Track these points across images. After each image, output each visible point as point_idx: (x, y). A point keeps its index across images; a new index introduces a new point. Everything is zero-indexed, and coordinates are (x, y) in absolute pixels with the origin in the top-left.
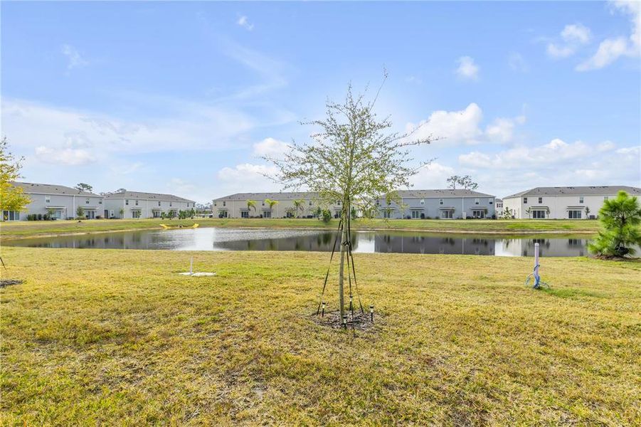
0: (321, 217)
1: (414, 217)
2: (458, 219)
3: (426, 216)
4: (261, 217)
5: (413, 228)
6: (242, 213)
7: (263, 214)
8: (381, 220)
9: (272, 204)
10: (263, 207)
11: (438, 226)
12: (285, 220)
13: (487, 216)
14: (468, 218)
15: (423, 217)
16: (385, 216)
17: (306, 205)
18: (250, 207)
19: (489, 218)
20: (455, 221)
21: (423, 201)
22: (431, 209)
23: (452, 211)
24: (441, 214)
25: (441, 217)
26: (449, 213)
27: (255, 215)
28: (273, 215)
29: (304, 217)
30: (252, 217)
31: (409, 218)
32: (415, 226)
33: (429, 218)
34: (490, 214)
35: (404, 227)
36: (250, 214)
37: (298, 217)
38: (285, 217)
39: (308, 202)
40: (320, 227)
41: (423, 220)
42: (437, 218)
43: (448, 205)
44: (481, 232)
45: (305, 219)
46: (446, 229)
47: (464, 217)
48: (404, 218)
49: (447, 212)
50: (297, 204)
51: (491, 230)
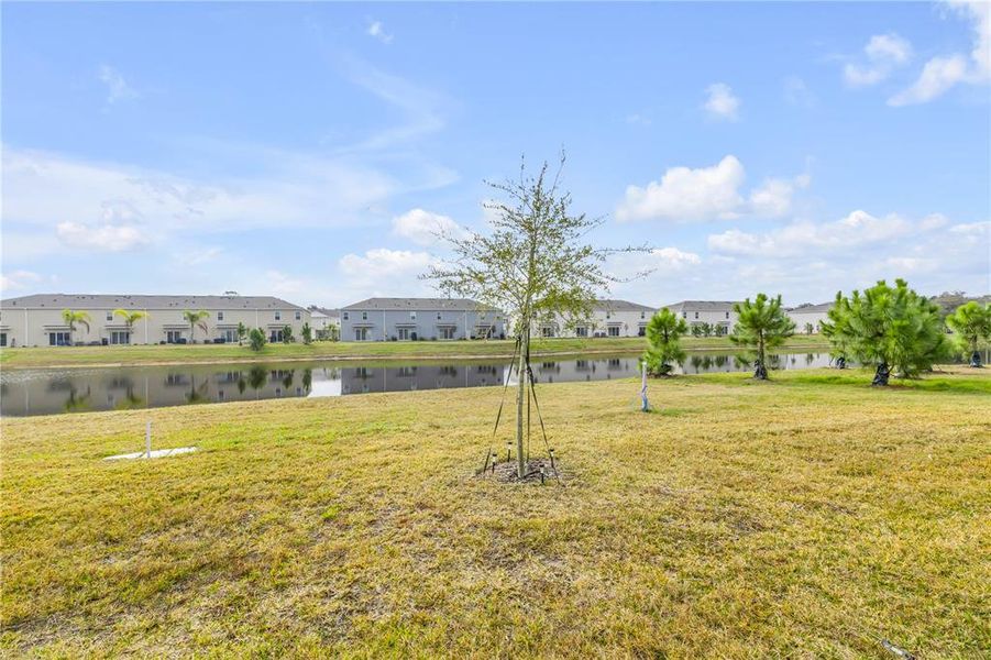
0: (247, 340)
1: (401, 338)
2: (461, 339)
3: (418, 336)
4: (105, 343)
5: (405, 354)
6: (52, 335)
7: (108, 336)
8: (351, 344)
9: (132, 319)
10: (109, 323)
11: (438, 350)
12: (163, 347)
13: (495, 335)
14: (473, 338)
15: (414, 337)
16: (358, 338)
17: (212, 321)
18: (75, 324)
19: (496, 338)
20: (457, 343)
21: (414, 314)
22: (426, 326)
23: (454, 329)
24: (438, 334)
25: (438, 337)
26: (449, 332)
27: (87, 339)
28: (133, 339)
29: (206, 342)
30: (80, 344)
31: (394, 339)
32: (405, 351)
33: (422, 339)
34: (497, 334)
35: (391, 354)
36: (75, 337)
37: (195, 342)
38: (162, 343)
39: (215, 315)
40: (244, 357)
41: (415, 343)
42: (434, 339)
43: (447, 320)
44: (493, 357)
45: (208, 346)
46: (449, 353)
47: (468, 337)
48: (388, 340)
49: (446, 332)
50: (193, 318)
51: (504, 353)
